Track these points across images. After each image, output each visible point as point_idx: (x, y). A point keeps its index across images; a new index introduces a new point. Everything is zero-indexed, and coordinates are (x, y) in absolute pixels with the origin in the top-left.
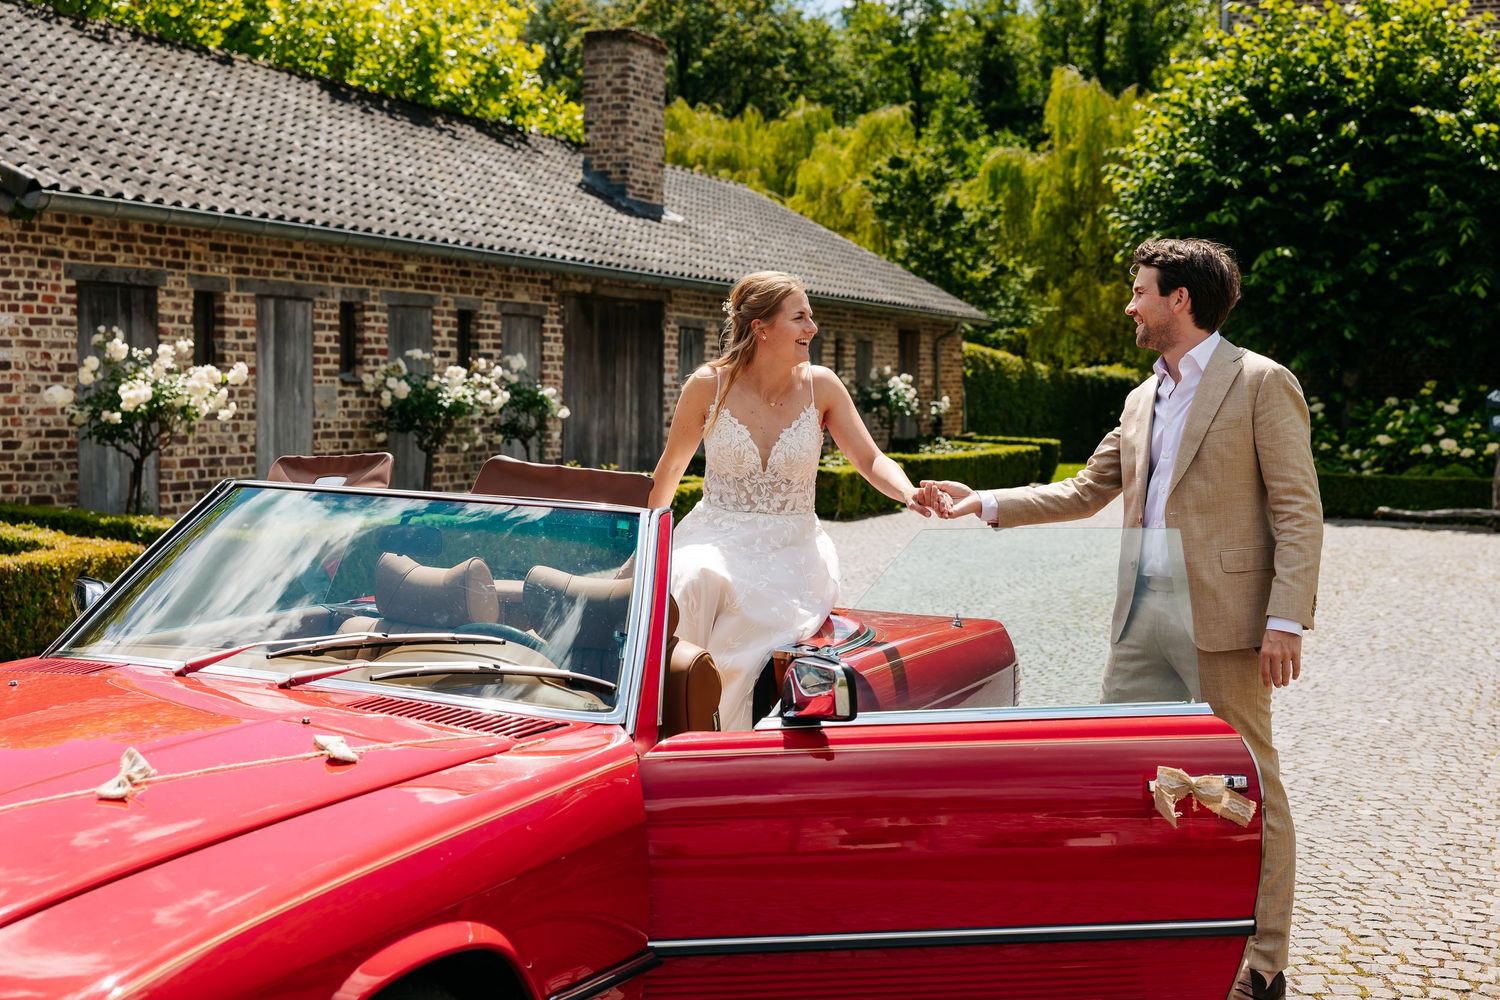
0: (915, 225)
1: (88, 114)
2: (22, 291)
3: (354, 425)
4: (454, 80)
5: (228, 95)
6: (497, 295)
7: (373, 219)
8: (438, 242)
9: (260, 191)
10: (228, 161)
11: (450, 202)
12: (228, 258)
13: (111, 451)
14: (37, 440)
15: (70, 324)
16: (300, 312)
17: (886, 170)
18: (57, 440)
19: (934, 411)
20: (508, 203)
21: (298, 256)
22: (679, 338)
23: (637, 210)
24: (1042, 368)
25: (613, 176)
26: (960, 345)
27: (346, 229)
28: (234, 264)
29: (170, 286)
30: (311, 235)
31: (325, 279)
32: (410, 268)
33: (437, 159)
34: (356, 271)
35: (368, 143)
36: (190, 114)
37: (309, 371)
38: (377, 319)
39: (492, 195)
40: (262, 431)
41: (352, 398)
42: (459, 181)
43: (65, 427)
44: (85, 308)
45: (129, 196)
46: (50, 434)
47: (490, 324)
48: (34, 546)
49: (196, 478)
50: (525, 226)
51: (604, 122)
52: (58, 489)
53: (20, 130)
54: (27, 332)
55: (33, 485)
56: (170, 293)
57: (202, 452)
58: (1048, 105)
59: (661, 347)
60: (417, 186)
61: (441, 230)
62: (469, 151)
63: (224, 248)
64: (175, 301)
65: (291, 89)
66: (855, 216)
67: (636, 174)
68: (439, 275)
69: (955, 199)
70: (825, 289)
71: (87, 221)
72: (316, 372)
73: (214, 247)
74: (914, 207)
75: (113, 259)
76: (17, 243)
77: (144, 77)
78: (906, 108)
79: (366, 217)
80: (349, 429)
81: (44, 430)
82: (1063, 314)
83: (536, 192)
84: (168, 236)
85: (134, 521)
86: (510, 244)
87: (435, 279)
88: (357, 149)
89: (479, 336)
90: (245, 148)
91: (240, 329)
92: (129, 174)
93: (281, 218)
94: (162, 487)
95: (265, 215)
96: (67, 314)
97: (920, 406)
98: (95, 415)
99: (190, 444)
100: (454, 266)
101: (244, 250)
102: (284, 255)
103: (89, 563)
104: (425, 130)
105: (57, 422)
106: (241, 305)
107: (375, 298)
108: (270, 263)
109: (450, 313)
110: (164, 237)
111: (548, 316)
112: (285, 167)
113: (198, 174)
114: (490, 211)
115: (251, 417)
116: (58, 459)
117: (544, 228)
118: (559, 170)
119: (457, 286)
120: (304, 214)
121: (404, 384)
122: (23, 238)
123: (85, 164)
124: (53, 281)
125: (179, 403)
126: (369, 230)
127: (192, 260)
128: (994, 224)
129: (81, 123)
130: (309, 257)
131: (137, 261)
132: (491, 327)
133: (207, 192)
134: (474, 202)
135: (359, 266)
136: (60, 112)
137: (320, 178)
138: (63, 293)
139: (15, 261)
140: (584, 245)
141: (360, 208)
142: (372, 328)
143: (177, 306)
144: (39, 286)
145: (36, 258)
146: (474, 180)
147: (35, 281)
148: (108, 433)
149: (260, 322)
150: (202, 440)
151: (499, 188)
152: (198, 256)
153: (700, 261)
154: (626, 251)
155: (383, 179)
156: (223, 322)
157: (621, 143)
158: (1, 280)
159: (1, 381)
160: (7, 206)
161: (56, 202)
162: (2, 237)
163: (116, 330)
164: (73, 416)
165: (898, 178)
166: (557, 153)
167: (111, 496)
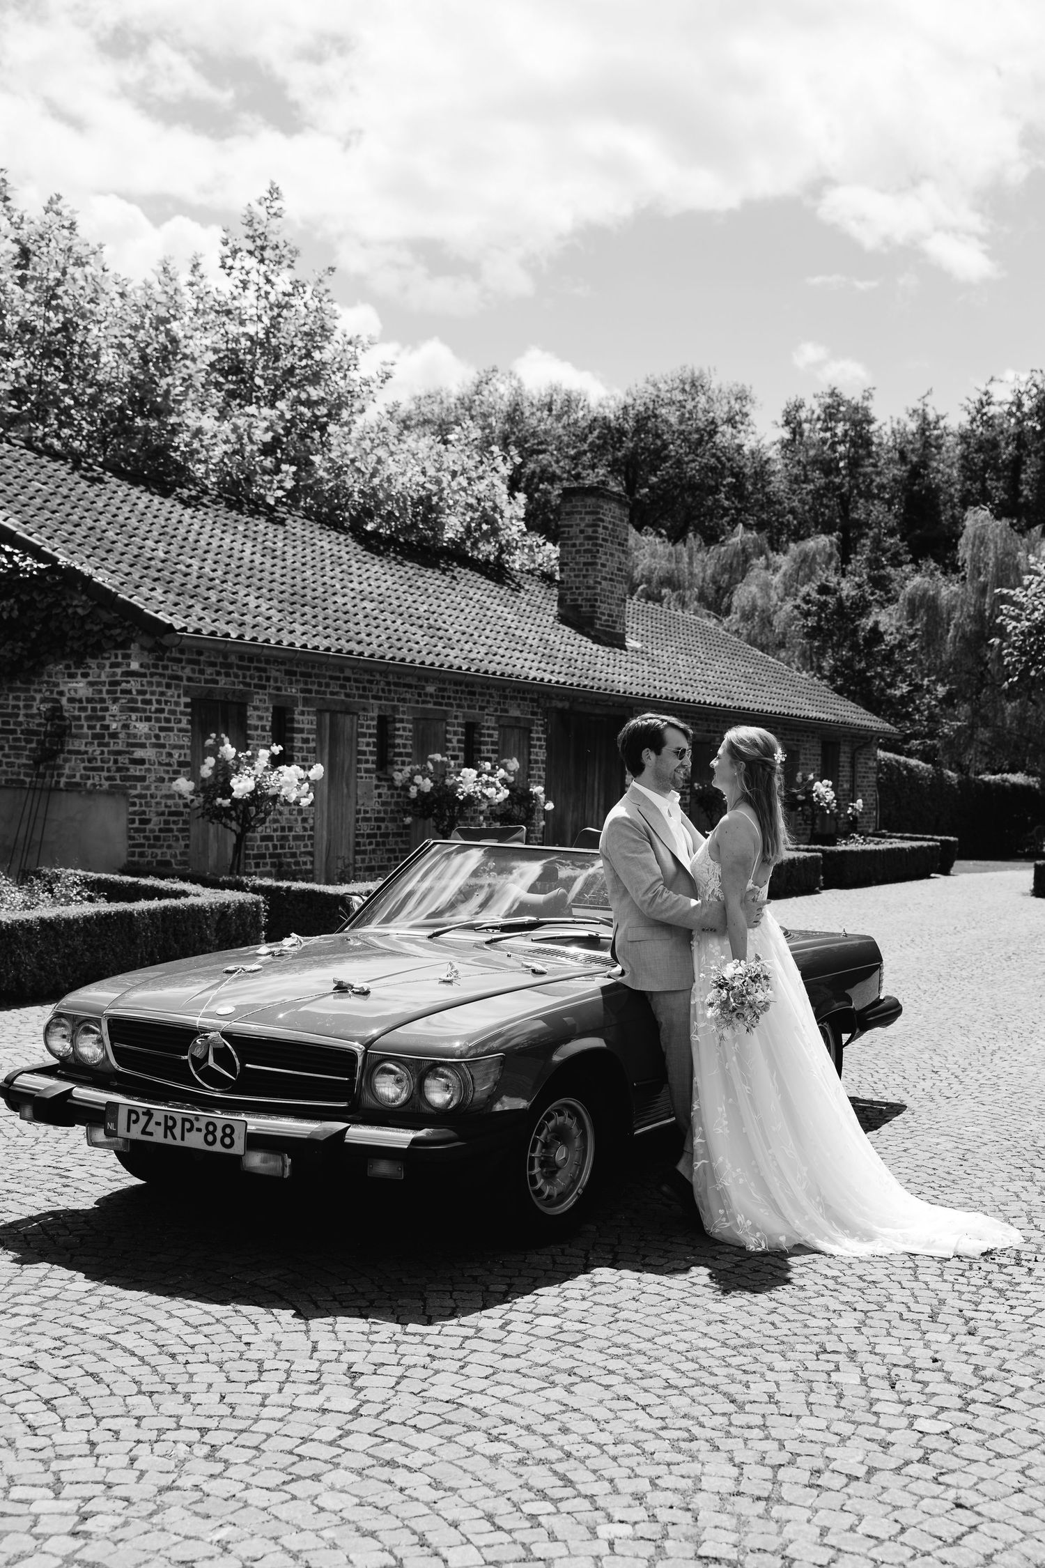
0: (841, 646)
2: (154, 706)
3: (385, 812)
6: (496, 710)
7: (405, 650)
8: (454, 669)
9: (320, 628)
11: (458, 635)
12: (297, 681)
13: (215, 827)
14: (162, 818)
15: (185, 731)
16: (348, 723)
18: (175, 818)
19: (850, 810)
20: (502, 634)
21: (347, 679)
23: (606, 639)
24: (951, 775)
25: (587, 610)
26: (875, 753)
27: (386, 659)
28: (302, 686)
29: (256, 703)
30: (361, 664)
31: (367, 697)
32: (430, 689)
34: (390, 691)
37: (354, 769)
38: (404, 729)
39: (489, 627)
40: (319, 815)
41: (384, 791)
42: (462, 616)
43: (181, 809)
44: (197, 719)
45: (234, 635)
46: (171, 814)
47: (491, 734)
49: (271, 850)
50: (517, 654)
51: (577, 564)
52: (175, 856)
53: (149, 583)
54: (157, 737)
55: (159, 851)
56: (256, 708)
57: (275, 830)
60: (432, 621)
61: (455, 658)
62: (467, 589)
63: (294, 674)
65: (325, 536)
67: (603, 607)
68: (452, 695)
69: (877, 623)
71: (200, 653)
72: (359, 770)
73: (288, 673)
74: (840, 629)
75: (216, 682)
76: (152, 670)
78: (834, 537)
79: (400, 649)
80: (382, 815)
81: (167, 810)
83: (523, 624)
84: (255, 664)
86: (509, 670)
87: (449, 698)
89: (481, 743)
91: (305, 736)
92: (228, 618)
93: (339, 651)
95: (327, 649)
96: (184, 725)
98: (209, 800)
99: (268, 825)
100: (463, 688)
101: (309, 675)
102: (338, 678)
105: (176, 805)
106: (305, 717)
107: (404, 713)
108: (327, 685)
109: (459, 725)
110: (252, 665)
111: (535, 728)
112: (334, 607)
113: (276, 617)
114: (489, 642)
116: (176, 833)
117: (531, 656)
118: (538, 603)
119: (465, 703)
120: (353, 646)
121: (426, 781)
122: (155, 666)
123: (198, 609)
124: (176, 699)
126: (402, 660)
127: (272, 683)
128: (912, 646)
129: (186, 575)
131: (234, 683)
132: (490, 736)
133: (285, 631)
134: (476, 634)
135: (392, 688)
136: (170, 566)
137: (360, 616)
138: (182, 708)
139: (150, 684)
140: (564, 670)
141: (393, 641)
142: (401, 736)
143: (261, 718)
144: (166, 702)
145: (164, 681)
146: (473, 614)
147: (163, 699)
148: (221, 813)
149: (319, 731)
150: (276, 821)
151: (493, 621)
152: (276, 680)
153: (657, 683)
154: (597, 674)
155: (406, 615)
156: (293, 730)
157: (591, 582)
158: (140, 698)
159: (138, 773)
160: (149, 643)
161: (184, 641)
162: (141, 666)
163: (223, 735)
164: (192, 801)
165: (826, 604)
166: (535, 587)
167: (211, 862)
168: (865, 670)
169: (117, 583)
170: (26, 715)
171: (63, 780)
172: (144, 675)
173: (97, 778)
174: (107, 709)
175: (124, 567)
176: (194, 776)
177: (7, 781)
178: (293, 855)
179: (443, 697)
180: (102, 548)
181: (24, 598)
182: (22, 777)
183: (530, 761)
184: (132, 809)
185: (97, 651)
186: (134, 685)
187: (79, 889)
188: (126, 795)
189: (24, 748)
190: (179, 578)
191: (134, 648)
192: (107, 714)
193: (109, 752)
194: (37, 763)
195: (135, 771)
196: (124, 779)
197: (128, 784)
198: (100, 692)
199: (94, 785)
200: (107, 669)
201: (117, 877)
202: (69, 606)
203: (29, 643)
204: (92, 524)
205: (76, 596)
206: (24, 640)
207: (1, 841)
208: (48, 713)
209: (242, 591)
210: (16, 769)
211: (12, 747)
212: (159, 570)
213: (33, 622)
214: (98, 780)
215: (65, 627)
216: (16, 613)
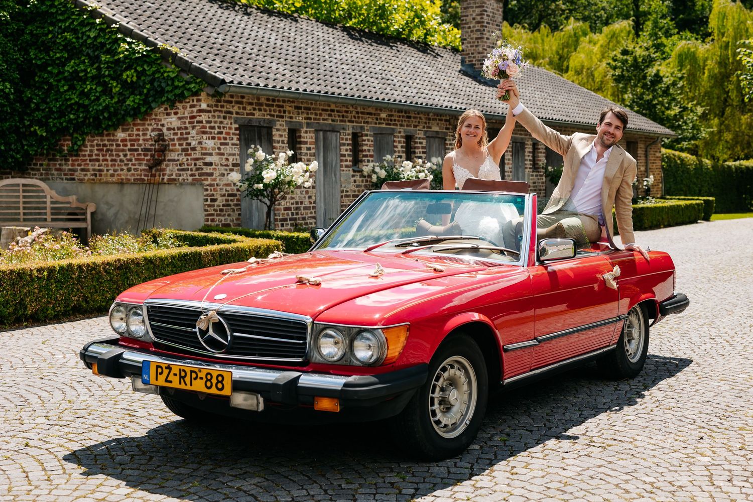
0: (636, 86)
1: (237, 47)
2: (217, 130)
3: (359, 191)
4: (398, 21)
5: (293, 34)
6: (424, 127)
7: (367, 92)
8: (397, 102)
9: (315, 80)
10: (299, 67)
11: (400, 83)
12: (302, 113)
13: (255, 202)
14: (224, 198)
15: (237, 145)
16: (334, 138)
17: (620, 56)
18: (232, 198)
19: (645, 183)
20: (427, 82)
21: (333, 111)
22: (512, 148)
23: (490, 83)
24: (707, 162)
25: (477, 66)
26: (660, 149)
27: (355, 97)
28: (305, 115)
29: (278, 127)
30: (339, 100)
31: (345, 121)
32: (383, 115)
33: (391, 61)
34: (359, 117)
35: (358, 55)
36: (278, 45)
37: (338, 165)
38: (368, 140)
39: (419, 78)
40: (318, 194)
41: (358, 178)
42: (403, 72)
43: (235, 192)
44: (242, 137)
45: (262, 85)
46: (229, 195)
47: (421, 142)
49: (290, 216)
50: (436, 93)
51: (472, 39)
52: (233, 221)
53: (211, 56)
54: (219, 149)
55: (223, 218)
56: (278, 130)
57: (292, 204)
58: (711, 16)
60: (384, 75)
61: (397, 96)
62: (405, 57)
63: (300, 108)
64: (280, 134)
66: (602, 82)
68: (397, 118)
69: (658, 71)
70: (587, 121)
71: (243, 97)
72: (341, 166)
73: (297, 108)
74: (635, 76)
75: (254, 115)
76: (215, 108)
78: (630, 21)
79: (363, 91)
80: (357, 193)
81: (227, 193)
82: (720, 132)
83: (439, 76)
84: (277, 103)
85: (272, 232)
86: (430, 102)
87: (395, 120)
88: (354, 58)
89: (415, 148)
90: (305, 60)
91: (308, 146)
92: (259, 75)
93: (326, 93)
94: (276, 220)
95: (320, 92)
96: (235, 141)
98: (250, 185)
99: (287, 200)
100: (403, 114)
101: (309, 109)
102: (327, 110)
103: (260, 248)
104: (384, 46)
105: (232, 190)
106: (308, 135)
107: (367, 130)
108: (321, 115)
109: (402, 137)
110: (275, 104)
111: (448, 137)
112: (324, 68)
113: (288, 74)
114: (419, 86)
115: (314, 187)
116: (233, 207)
117: (445, 94)
118: (449, 64)
119: (405, 123)
120: (335, 90)
121: (382, 171)
122: (216, 106)
123: (241, 71)
124: (229, 125)
125: (287, 179)
126: (365, 97)
127: (287, 114)
128: (681, 84)
129: (235, 52)
130: (338, 111)
131: (264, 115)
132: (421, 143)
133: (293, 82)
134: (411, 82)
135: (360, 115)
136: (225, 47)
137: (340, 73)
138: (233, 131)
139: (214, 116)
140: (465, 101)
141: (360, 87)
142: (367, 145)
143: (281, 136)
144: (224, 127)
145: (222, 115)
146: (409, 71)
147: (222, 125)
148: (258, 194)
149: (316, 143)
150: (292, 198)
151: (421, 74)
152: (289, 113)
154: (485, 104)
155: (368, 72)
156: (300, 143)
157: (481, 49)
158: (208, 125)
159: (208, 171)
160: (211, 91)
161: (232, 89)
162: (208, 106)
163: (258, 146)
164: (241, 186)
165: (626, 61)
166: (447, 55)
167: (254, 224)
168: (651, 100)
169: (192, 57)
170: (144, 140)
171: (166, 178)
172: (210, 111)
173: (185, 175)
174: (188, 133)
175: (198, 48)
176: (242, 171)
177: (134, 180)
178: (304, 219)
179: (391, 120)
180: (185, 38)
181: (139, 69)
182: (143, 177)
184: (206, 193)
185: (181, 98)
186: (204, 117)
187: (172, 241)
188: (202, 185)
189: (143, 160)
190: (230, 54)
191: (203, 95)
192: (189, 136)
193: (191, 159)
194: (151, 168)
195: (207, 169)
196: (200, 175)
197: (203, 178)
198: (185, 123)
199: (184, 180)
200: (188, 109)
201: (196, 234)
202: (165, 72)
203: (143, 97)
204: (180, 25)
205: (168, 65)
206: (140, 94)
207: (132, 216)
208: (156, 138)
209: (268, 60)
210: (139, 172)
211: (136, 160)
212: (219, 50)
213: (145, 83)
214: (186, 176)
215: (163, 85)
216: (135, 79)
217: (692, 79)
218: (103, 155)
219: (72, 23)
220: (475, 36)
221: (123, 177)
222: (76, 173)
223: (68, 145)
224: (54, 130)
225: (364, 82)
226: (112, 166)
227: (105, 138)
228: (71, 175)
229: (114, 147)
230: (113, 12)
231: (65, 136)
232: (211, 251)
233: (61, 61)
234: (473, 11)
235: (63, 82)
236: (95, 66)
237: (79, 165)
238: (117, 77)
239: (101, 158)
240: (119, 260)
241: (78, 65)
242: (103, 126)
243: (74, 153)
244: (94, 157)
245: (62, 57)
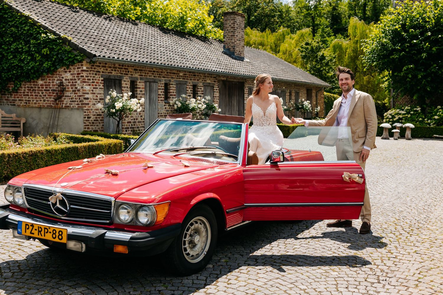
0: (312, 61)
1: (104, 37)
2: (91, 81)
3: (168, 113)
4: (190, 25)
5: (135, 31)
6: (202, 81)
7: (172, 62)
8: (188, 68)
9: (145, 56)
10: (137, 48)
11: (190, 57)
12: (138, 72)
13: (111, 119)
14: (95, 116)
15: (102, 89)
16: (155, 85)
17: (304, 46)
18: (99, 117)
19: (316, 110)
20: (205, 57)
21: (154, 71)
22: (248, 92)
23: (238, 58)
25: (232, 50)
26: (323, 93)
27: (166, 65)
28: (139, 74)
29: (125, 79)
30: (158, 66)
31: (161, 77)
32: (181, 74)
33: (187, 46)
34: (168, 75)
35: (170, 42)
36: (127, 37)
37: (157, 100)
38: (173, 87)
39: (201, 55)
40: (146, 115)
41: (167, 107)
42: (192, 52)
43: (101, 113)
44: (105, 85)
45: (116, 58)
46: (97, 115)
47: (201, 88)
48: (98, 140)
49: (131, 126)
50: (209, 63)
51: (229, 36)
52: (99, 128)
53: (90, 42)
54: (92, 91)
55: (94, 127)
56: (125, 81)
57: (132, 120)
58: (349, 27)
59: (244, 94)
60: (182, 54)
61: (189, 65)
62: (194, 44)
63: (137, 70)
64: (126, 83)
65: (150, 29)
66: (296, 58)
67: (237, 49)
69: (323, 54)
71: (106, 64)
72: (159, 100)
73: (135, 70)
74: (312, 56)
75: (112, 73)
76: (90, 69)
77: (116, 28)
78: (310, 29)
80: (166, 114)
81: (96, 114)
83: (212, 54)
85: (119, 135)
86: (206, 68)
87: (187, 77)
88: (167, 44)
89: (198, 91)
90: (141, 45)
91: (141, 90)
92: (115, 52)
93: (151, 62)
94: (123, 128)
95: (147, 62)
96: (101, 86)
97: (312, 109)
98: (109, 110)
99: (129, 118)
100: (192, 74)
101: (142, 70)
102: (151, 71)
103: (111, 144)
104: (184, 38)
105: (99, 112)
106: (141, 84)
107: (173, 82)
108: (148, 74)
109: (191, 85)
110: (123, 67)
111: (215, 86)
112: (151, 49)
113: (131, 52)
114: (200, 60)
115: (143, 111)
116: (99, 121)
117: (214, 64)
118: (217, 48)
119: (192, 79)
120: (156, 61)
121: (180, 103)
122: (92, 68)
123: (105, 50)
124: (98, 78)
125: (128, 107)
126: (171, 65)
127: (130, 73)
128: (334, 60)
129: (103, 40)
130: (157, 72)
131: (117, 73)
133: (133, 56)
134: (196, 57)
136: (98, 37)
137: (159, 52)
138: (100, 81)
139: (90, 74)
140: (224, 68)
141: (169, 59)
142: (172, 89)
143: (126, 84)
144: (95, 80)
145: (94, 73)
146: (196, 51)
147: (94, 78)
148: (113, 114)
149: (145, 88)
150: (132, 117)
151: (202, 53)
152: (131, 72)
153: (254, 72)
154: (235, 69)
155: (174, 52)
156: (137, 88)
157: (233, 41)
158: (87, 78)
159: (86, 102)
160: (89, 60)
161: (100, 60)
162: (87, 68)
163: (114, 90)
164: (104, 111)
165: (308, 48)
166: (216, 44)
167: (111, 130)
168: (320, 68)
169: (79, 42)
170: (53, 85)
171: (64, 105)
172: (88, 71)
174: (76, 82)
175: (83, 38)
176: (104, 103)
177: (47, 106)
178: (138, 128)
179: (185, 77)
180: (76, 32)
181: (51, 47)
182: (52, 105)
183: (214, 97)
184: (85, 114)
185: (72, 63)
186: (85, 74)
187: (65, 140)
188: (83, 109)
189: (52, 96)
190: (100, 41)
191: (84, 62)
192: (76, 84)
193: (77, 96)
194: (56, 100)
195: (86, 101)
196: (82, 104)
197: (83, 106)
198: (74, 77)
199: (73, 107)
200: (76, 69)
201: (77, 136)
202: (64, 50)
203: (52, 62)
204: (74, 25)
205: (66, 46)
206: (51, 61)
207: (45, 125)
208: (59, 84)
209: (121, 45)
210: (50, 102)
211: (48, 95)
212: (94, 39)
213: (53, 55)
214: (74, 105)
215: (63, 57)
216: (48, 53)
217: (340, 58)
218: (31, 93)
219: (15, 23)
220: (230, 34)
221: (41, 104)
222: (16, 102)
223: (12, 87)
224: (5, 79)
225: (171, 57)
226: (35, 98)
227: (32, 84)
228: (13, 103)
229: (37, 89)
230: (38, 18)
231: (10, 82)
232: (83, 146)
233: (9, 43)
234: (230, 22)
235: (10, 54)
236: (27, 46)
237: (18, 98)
238: (39, 52)
239: (30, 94)
240: (32, 151)
241: (18, 45)
242: (31, 77)
243: (15, 91)
244: (26, 94)
245: (10, 40)
